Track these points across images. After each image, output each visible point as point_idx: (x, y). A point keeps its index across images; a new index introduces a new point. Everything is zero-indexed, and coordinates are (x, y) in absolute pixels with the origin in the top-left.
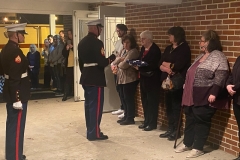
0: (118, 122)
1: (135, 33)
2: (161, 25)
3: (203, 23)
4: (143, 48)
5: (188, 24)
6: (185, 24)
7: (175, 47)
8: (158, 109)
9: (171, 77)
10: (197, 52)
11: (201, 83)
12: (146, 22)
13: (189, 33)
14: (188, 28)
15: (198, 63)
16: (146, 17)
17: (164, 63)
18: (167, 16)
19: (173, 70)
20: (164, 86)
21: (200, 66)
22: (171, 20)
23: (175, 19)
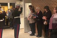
0: (30, 35)
1: (34, 8)
2: (42, 5)
3: (54, 4)
4: (37, 12)
5: (50, 5)
6: (49, 5)
7: (47, 12)
8: (42, 31)
9: (46, 21)
10: (53, 13)
11: (54, 22)
12: (38, 4)
13: (50, 8)
14: (50, 6)
15: (53, 16)
16: (38, 3)
17: (44, 17)
18: (44, 2)
19: (47, 19)
20: (44, 24)
21: (54, 17)
22: (45, 4)
23: (46, 4)
